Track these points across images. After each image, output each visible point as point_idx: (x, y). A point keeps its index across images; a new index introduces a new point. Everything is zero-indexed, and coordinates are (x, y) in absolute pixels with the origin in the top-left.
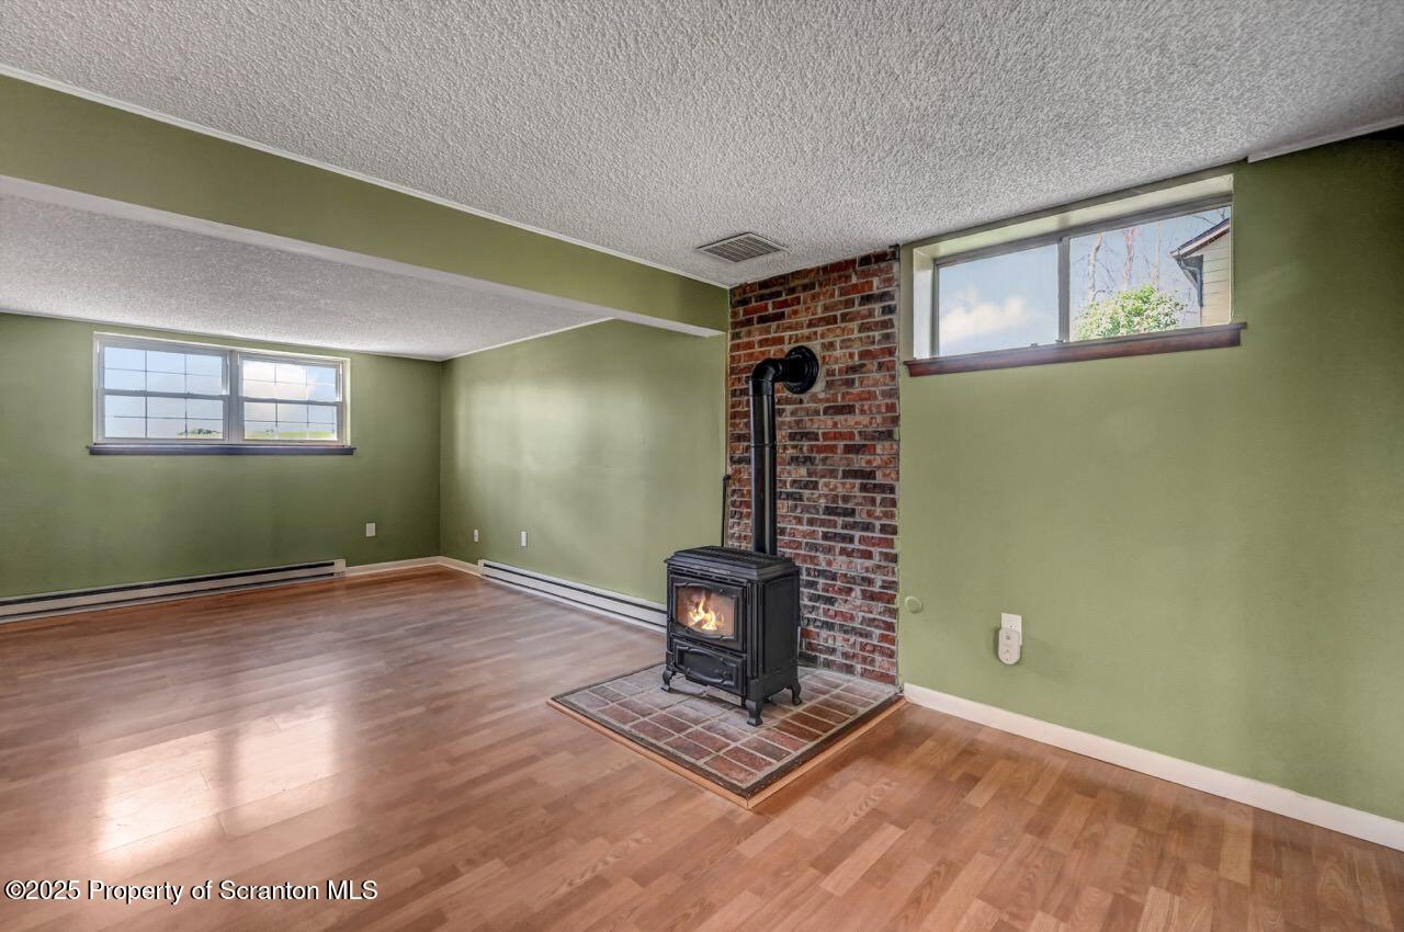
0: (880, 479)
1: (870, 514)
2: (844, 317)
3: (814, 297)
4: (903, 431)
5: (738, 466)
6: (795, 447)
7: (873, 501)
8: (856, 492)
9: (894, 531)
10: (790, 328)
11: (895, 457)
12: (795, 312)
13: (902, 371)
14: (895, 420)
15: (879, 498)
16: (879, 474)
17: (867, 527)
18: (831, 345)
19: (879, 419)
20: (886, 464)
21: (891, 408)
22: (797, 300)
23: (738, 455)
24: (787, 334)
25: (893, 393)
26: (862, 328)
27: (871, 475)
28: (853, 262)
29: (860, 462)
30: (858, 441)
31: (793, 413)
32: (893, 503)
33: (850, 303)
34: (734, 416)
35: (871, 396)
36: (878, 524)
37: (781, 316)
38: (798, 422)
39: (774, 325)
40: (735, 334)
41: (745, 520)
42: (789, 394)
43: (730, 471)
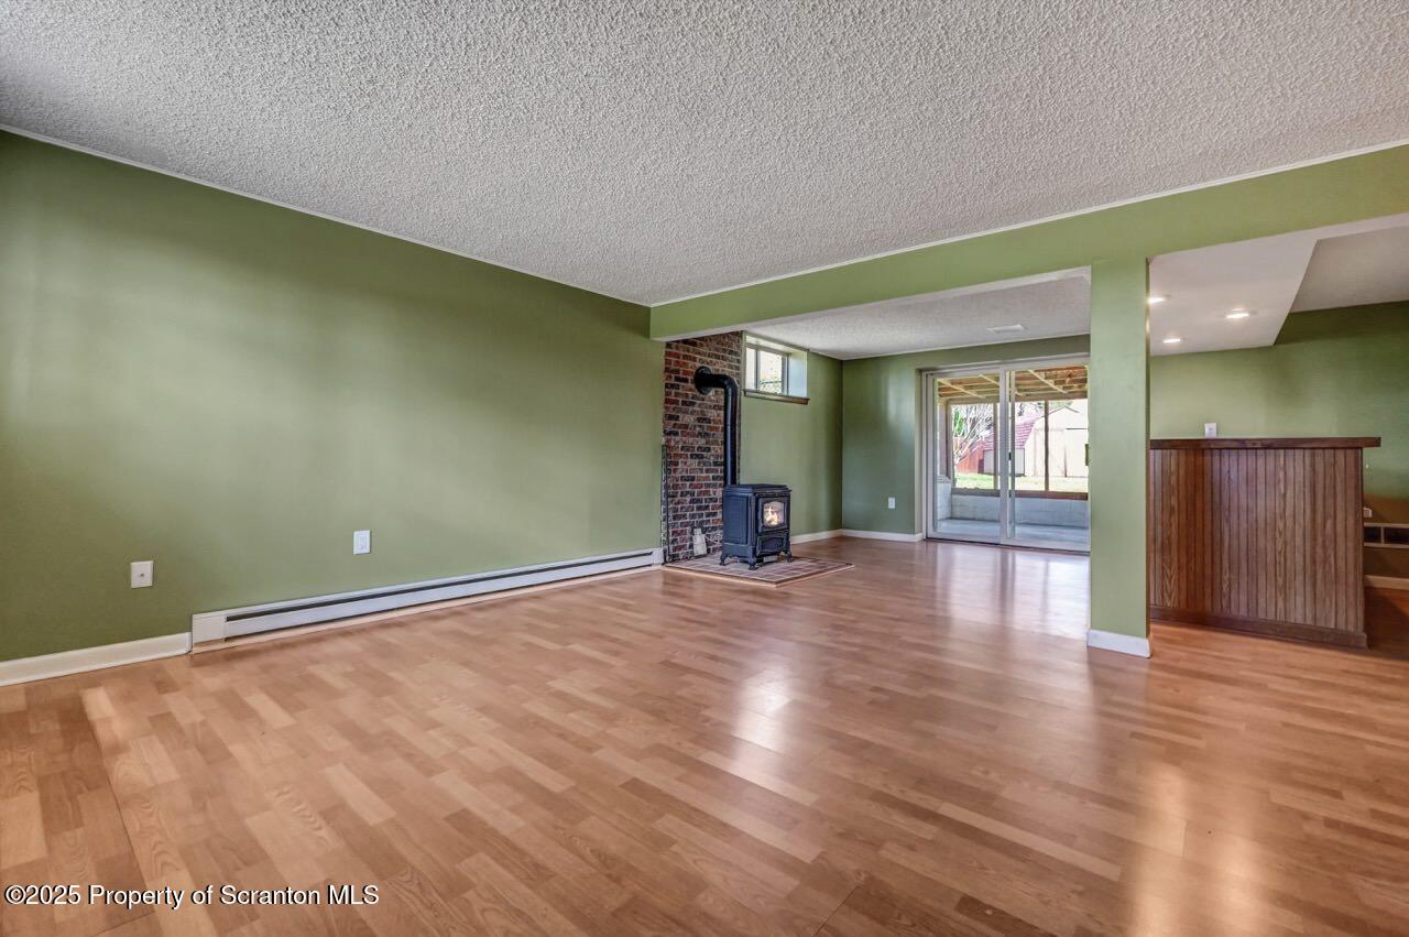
3: (711, 341)
5: (669, 437)
6: (700, 427)
10: (700, 353)
12: (702, 344)
13: (742, 393)
22: (703, 339)
23: (668, 429)
24: (698, 356)
31: (699, 406)
33: (724, 350)
34: (667, 401)
37: (696, 344)
39: (691, 348)
40: (669, 345)
41: (672, 474)
42: (698, 394)
43: (663, 440)
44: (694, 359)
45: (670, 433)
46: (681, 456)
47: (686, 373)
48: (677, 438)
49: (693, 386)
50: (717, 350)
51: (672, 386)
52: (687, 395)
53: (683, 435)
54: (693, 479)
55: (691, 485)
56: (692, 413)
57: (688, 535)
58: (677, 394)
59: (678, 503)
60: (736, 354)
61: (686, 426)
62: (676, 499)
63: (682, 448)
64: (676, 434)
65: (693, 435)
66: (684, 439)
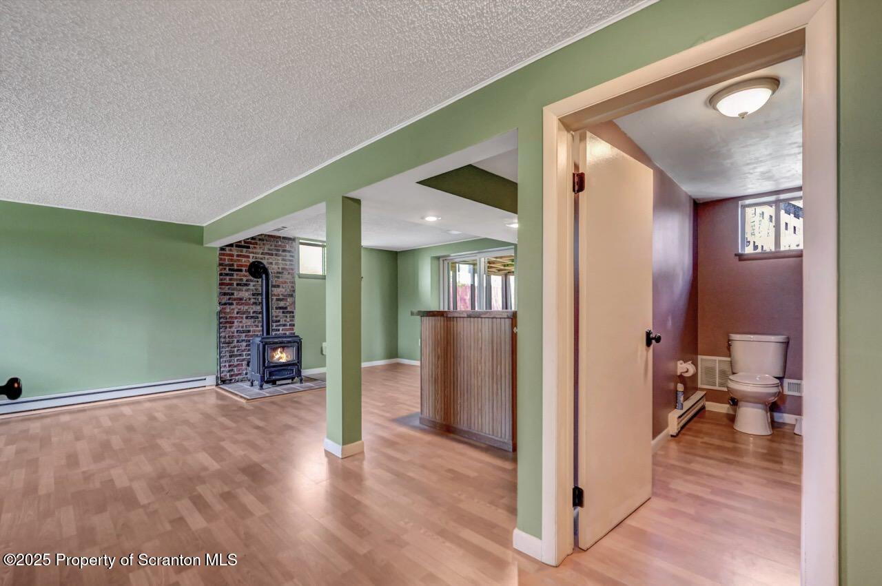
0: (289, 309)
1: (285, 321)
2: (276, 255)
3: (264, 244)
4: (297, 294)
5: (225, 306)
6: (255, 299)
7: (287, 317)
8: (281, 314)
9: (294, 325)
10: (253, 253)
11: (294, 303)
12: (255, 248)
13: (297, 276)
14: (294, 291)
15: (288, 315)
16: (289, 308)
17: (284, 325)
18: (271, 263)
19: (288, 290)
20: (291, 305)
21: (293, 287)
22: (256, 244)
23: (223, 301)
24: (251, 255)
25: (293, 283)
26: (283, 260)
27: (286, 308)
28: (280, 237)
29: (282, 304)
30: (281, 297)
31: (254, 286)
32: (293, 317)
33: (278, 250)
34: (221, 284)
35: (285, 282)
36: (288, 324)
37: (249, 247)
38: (256, 289)
39: (245, 250)
40: (222, 249)
41: (228, 329)
42: (252, 278)
43: (219, 308)
44: (248, 257)
45: (225, 304)
46: (236, 318)
47: (242, 266)
48: (232, 307)
49: (247, 274)
50: (269, 250)
51: (227, 275)
52: (241, 280)
53: (237, 304)
54: (249, 331)
55: (246, 336)
56: (247, 290)
57: (244, 367)
58: (230, 280)
59: (235, 347)
60: (289, 252)
61: (241, 299)
62: (232, 345)
63: (237, 313)
64: (232, 304)
65: (248, 304)
66: (239, 307)
